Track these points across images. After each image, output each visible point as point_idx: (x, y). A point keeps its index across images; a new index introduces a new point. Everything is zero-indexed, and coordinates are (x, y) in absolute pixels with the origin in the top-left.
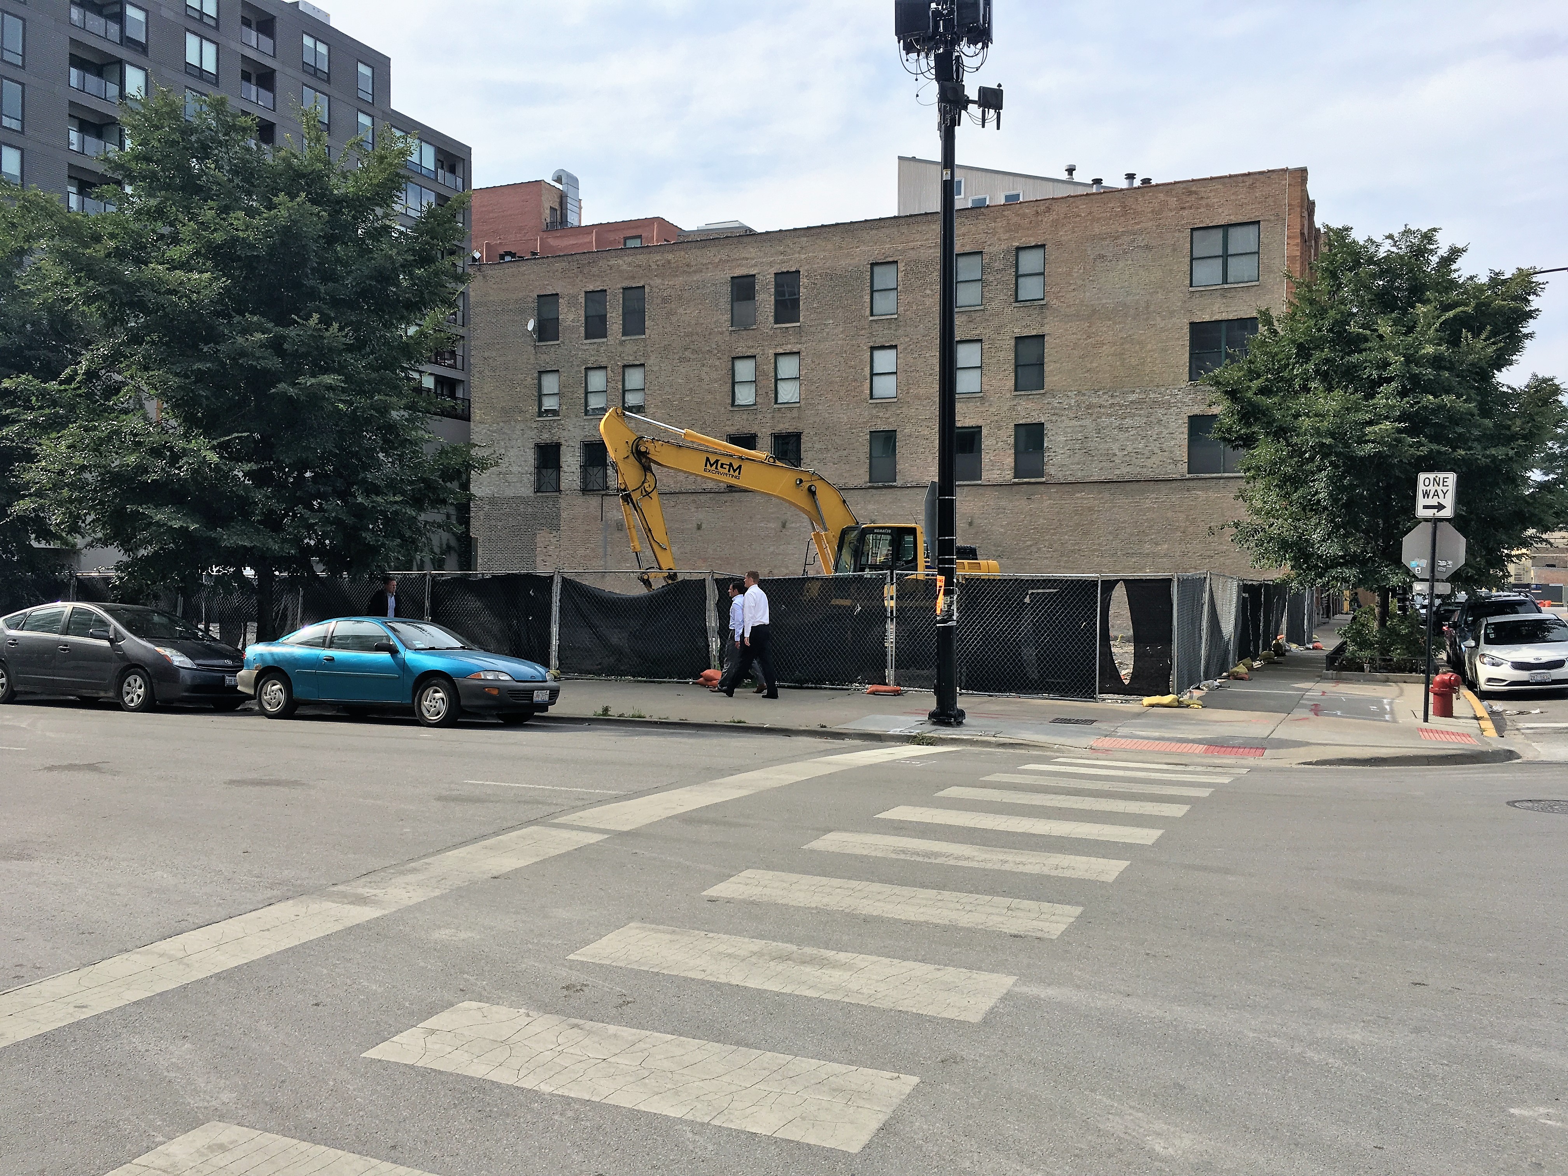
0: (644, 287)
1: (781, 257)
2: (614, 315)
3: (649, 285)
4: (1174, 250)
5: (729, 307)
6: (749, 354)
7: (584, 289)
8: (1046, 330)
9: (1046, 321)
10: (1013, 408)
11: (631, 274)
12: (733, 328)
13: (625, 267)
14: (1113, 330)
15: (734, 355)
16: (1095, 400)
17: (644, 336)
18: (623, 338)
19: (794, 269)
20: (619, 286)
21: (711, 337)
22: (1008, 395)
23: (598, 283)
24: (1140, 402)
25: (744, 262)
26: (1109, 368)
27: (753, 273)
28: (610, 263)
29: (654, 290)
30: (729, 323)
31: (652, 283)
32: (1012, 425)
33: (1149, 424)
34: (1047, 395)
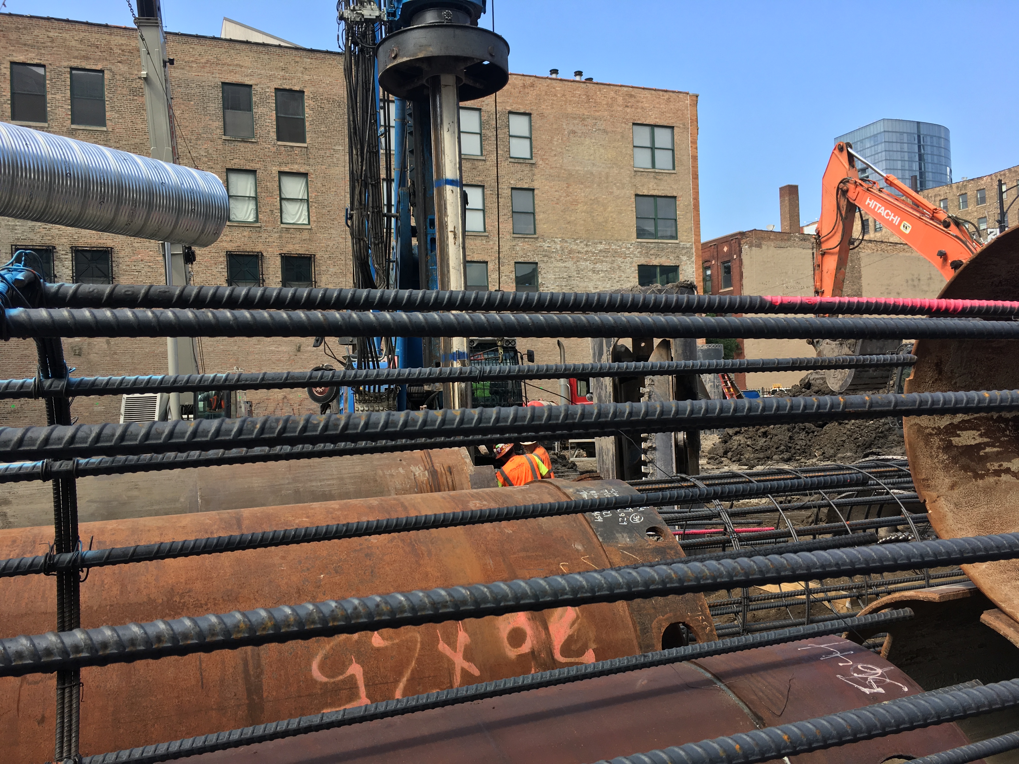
0: (102, 71)
1: (282, 73)
2: (58, 97)
3: (110, 70)
4: (622, 137)
5: (221, 114)
6: (248, 168)
7: (8, 58)
8: (536, 185)
9: (535, 177)
10: (513, 248)
11: (83, 53)
12: (228, 138)
13: (74, 43)
14: (584, 192)
15: (229, 166)
16: (575, 247)
17: (104, 129)
18: (74, 126)
19: (297, 88)
20: (66, 64)
21: (199, 142)
22: (508, 237)
23: (32, 55)
24: (606, 251)
25: (238, 69)
26: (583, 222)
27: (250, 83)
28: (51, 34)
29: (118, 77)
30: (220, 131)
31: (113, 68)
32: (512, 263)
33: (613, 269)
34: (539, 240)
